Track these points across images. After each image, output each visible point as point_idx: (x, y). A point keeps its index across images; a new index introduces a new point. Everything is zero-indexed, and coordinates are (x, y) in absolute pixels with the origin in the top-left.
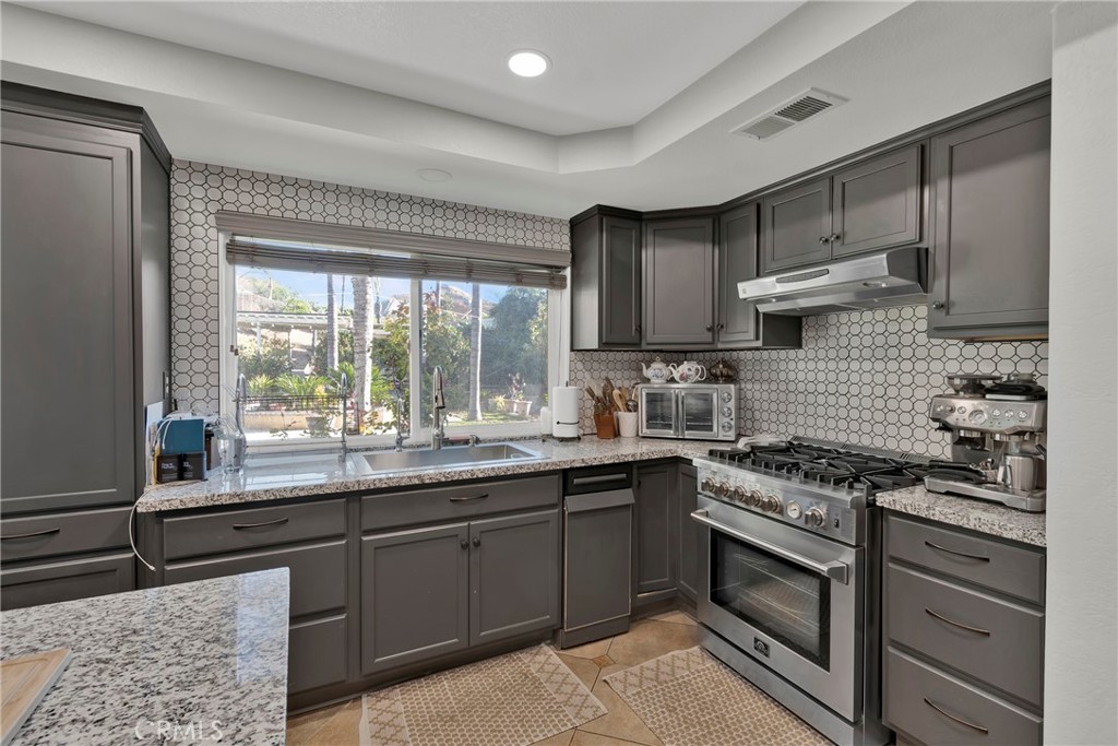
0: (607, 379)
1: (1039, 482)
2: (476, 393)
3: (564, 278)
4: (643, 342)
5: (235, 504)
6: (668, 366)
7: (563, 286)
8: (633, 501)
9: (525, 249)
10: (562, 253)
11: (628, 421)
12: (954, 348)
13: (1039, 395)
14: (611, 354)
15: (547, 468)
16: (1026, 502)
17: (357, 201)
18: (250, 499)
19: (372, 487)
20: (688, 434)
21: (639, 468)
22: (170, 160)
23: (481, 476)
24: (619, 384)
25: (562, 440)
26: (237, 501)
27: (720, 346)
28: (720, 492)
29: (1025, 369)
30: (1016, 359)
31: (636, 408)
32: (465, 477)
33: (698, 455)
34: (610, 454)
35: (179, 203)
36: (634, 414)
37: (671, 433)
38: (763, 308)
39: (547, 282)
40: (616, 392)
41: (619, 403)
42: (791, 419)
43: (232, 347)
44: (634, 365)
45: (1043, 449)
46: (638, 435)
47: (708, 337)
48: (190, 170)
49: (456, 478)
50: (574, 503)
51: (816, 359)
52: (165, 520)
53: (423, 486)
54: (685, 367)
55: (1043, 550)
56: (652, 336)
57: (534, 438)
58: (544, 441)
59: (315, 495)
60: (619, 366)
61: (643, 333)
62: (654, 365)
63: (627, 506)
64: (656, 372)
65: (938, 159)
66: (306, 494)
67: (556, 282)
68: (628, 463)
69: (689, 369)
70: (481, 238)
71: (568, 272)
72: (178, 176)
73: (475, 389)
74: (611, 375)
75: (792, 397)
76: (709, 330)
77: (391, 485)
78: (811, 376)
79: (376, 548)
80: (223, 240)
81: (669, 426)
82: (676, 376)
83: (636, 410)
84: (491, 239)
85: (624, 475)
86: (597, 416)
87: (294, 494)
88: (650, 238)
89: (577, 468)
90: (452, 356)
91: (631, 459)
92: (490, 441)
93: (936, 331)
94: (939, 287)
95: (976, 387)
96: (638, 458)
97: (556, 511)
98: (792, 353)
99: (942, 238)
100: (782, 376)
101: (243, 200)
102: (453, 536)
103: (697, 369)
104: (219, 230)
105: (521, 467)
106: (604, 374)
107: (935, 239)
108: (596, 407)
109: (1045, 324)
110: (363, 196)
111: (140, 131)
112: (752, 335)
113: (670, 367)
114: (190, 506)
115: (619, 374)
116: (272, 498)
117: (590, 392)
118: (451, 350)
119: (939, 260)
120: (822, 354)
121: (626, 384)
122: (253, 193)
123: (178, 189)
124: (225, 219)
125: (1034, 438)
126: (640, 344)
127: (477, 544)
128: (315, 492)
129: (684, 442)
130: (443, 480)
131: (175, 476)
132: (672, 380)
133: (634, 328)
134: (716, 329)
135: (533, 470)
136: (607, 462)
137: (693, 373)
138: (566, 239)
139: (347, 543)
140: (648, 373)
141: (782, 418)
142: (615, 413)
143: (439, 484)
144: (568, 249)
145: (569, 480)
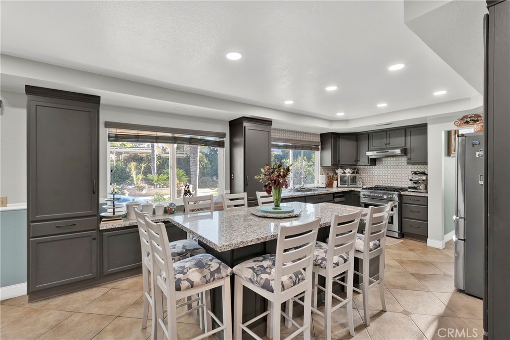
1: (426, 188)
4: (339, 164)
6: (342, 170)
8: (345, 200)
10: (319, 142)
12: (410, 166)
13: (426, 175)
16: (425, 191)
20: (350, 186)
27: (357, 165)
29: (423, 170)
30: (421, 168)
31: (337, 180)
37: (347, 186)
38: (370, 157)
39: (316, 149)
42: (374, 182)
44: (334, 169)
45: (427, 183)
46: (337, 186)
47: (355, 163)
51: (380, 168)
55: (427, 197)
56: (341, 163)
60: (330, 170)
62: (339, 170)
65: (408, 133)
67: (318, 149)
69: (349, 170)
71: (320, 147)
75: (374, 177)
76: (355, 161)
78: (379, 172)
81: (346, 184)
82: (346, 172)
84: (306, 140)
85: (343, 194)
86: (329, 182)
88: (341, 139)
93: (408, 163)
94: (409, 155)
95: (416, 173)
98: (374, 167)
99: (409, 147)
100: (371, 172)
103: (351, 170)
107: (408, 146)
108: (329, 180)
109: (427, 163)
112: (367, 163)
115: (330, 172)
119: (408, 151)
120: (381, 167)
125: (425, 182)
132: (344, 173)
133: (338, 161)
134: (357, 161)
138: (320, 139)
140: (337, 171)
141: (371, 181)
142: (334, 181)
145: (335, 195)
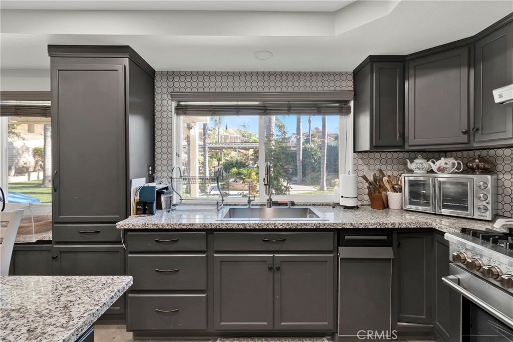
0: (381, 171)
2: (324, 177)
3: (350, 108)
4: (406, 145)
5: (154, 229)
6: (428, 161)
7: (348, 112)
8: (393, 257)
9: (323, 93)
10: (347, 92)
11: (394, 199)
14: (383, 154)
15: (325, 227)
17: (230, 78)
18: (161, 227)
19: (218, 228)
20: (444, 211)
21: (398, 233)
22: (153, 71)
23: (280, 227)
24: (389, 173)
25: (345, 207)
26: (155, 227)
27: (475, 145)
28: (472, 267)
31: (400, 190)
32: (270, 227)
33: (451, 230)
34: (373, 221)
35: (157, 90)
36: (399, 194)
37: (429, 209)
39: (337, 111)
40: (385, 179)
41: (388, 186)
43: (177, 153)
44: (401, 161)
46: (402, 209)
47: (464, 138)
48: (162, 75)
49: (265, 227)
50: (345, 252)
52: (128, 233)
53: (245, 230)
54: (442, 162)
56: (413, 140)
57: (329, 205)
58: (333, 207)
59: (190, 229)
60: (389, 161)
61: (406, 139)
62: (416, 161)
63: (389, 260)
64: (419, 166)
66: (186, 228)
67: (344, 111)
68: (389, 229)
69: (446, 164)
70: (296, 89)
71: (352, 104)
72: (157, 78)
73: (324, 175)
74: (383, 167)
76: (464, 133)
77: (228, 227)
79: (221, 261)
80: (174, 104)
81: (428, 204)
82: (434, 168)
83: (401, 191)
84: (302, 89)
85: (385, 238)
86: (370, 194)
87: (180, 227)
88: (411, 72)
89: (347, 229)
90: (314, 160)
91: (390, 227)
92: (301, 205)
96: (397, 226)
97: (332, 255)
101: (181, 85)
102: (263, 261)
103: (454, 164)
104: (172, 100)
105: (307, 225)
106: (378, 167)
108: (368, 188)
110: (233, 75)
111: (128, 56)
113: (430, 162)
114: (137, 227)
115: (389, 167)
116: (170, 228)
117: (365, 178)
118: (314, 156)
121: (395, 173)
122: (186, 81)
123: (157, 84)
124: (174, 95)
126: (403, 146)
127: (278, 269)
128: (190, 227)
129: (441, 217)
130: (257, 227)
131: (142, 212)
132: (432, 171)
133: (398, 135)
134: (471, 132)
135: (314, 227)
136: (370, 227)
137: (449, 166)
138: (351, 84)
139: (207, 255)
140: (411, 166)
142: (384, 193)
143: (255, 230)
144: (352, 89)
145: (341, 235)
